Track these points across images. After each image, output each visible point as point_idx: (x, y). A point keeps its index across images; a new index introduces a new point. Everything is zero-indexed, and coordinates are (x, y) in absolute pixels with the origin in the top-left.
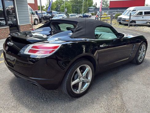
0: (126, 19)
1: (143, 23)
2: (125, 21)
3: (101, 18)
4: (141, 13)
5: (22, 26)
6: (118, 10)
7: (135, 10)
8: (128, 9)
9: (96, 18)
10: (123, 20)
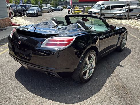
0: (96, 12)
1: (111, 15)
2: (95, 14)
3: (74, 11)
4: (108, 7)
5: (2, 20)
6: (88, 4)
7: (104, 4)
8: (97, 3)
9: (68, 11)
10: (93, 14)
